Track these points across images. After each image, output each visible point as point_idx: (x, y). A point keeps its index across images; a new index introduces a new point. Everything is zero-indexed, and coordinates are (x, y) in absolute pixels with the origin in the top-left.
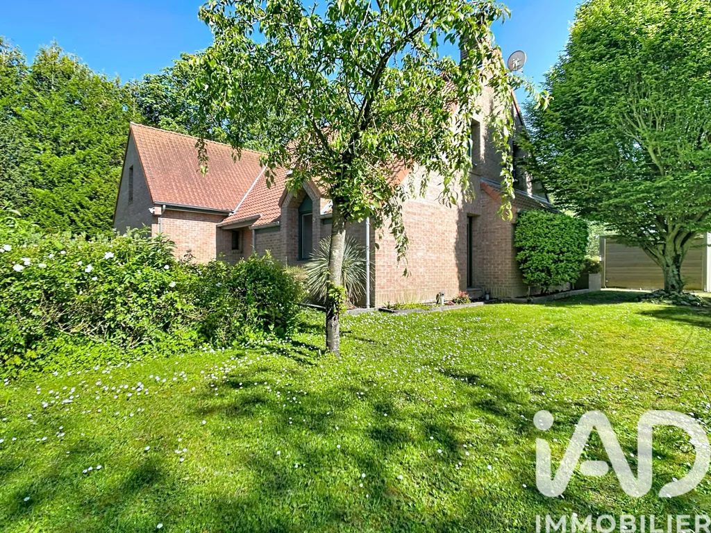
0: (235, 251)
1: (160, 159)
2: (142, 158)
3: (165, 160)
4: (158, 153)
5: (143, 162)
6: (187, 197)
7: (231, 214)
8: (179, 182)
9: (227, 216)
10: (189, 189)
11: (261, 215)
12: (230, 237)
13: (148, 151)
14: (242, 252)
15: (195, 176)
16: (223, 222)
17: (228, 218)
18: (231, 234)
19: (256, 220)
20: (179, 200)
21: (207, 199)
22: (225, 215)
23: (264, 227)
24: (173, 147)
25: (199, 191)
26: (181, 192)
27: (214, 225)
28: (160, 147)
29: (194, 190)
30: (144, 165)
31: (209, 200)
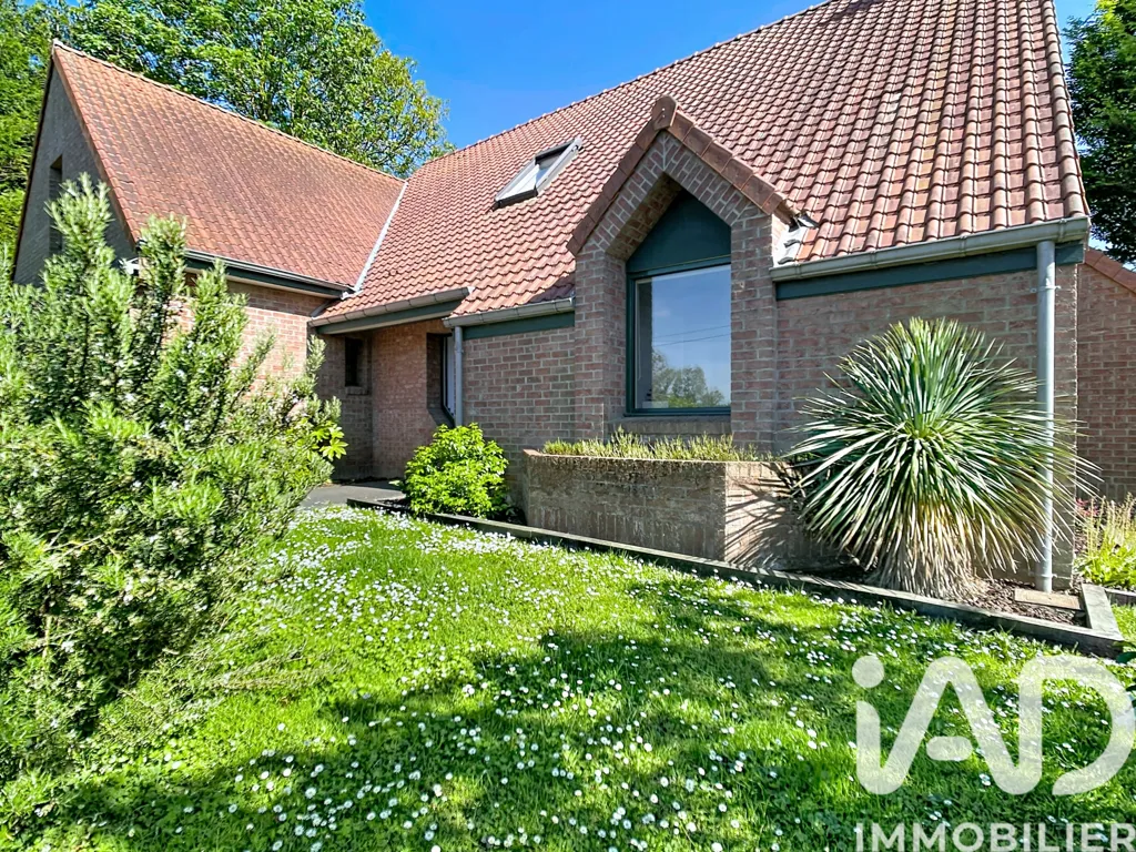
0: (353, 389)
1: (145, 140)
2: (91, 127)
3: (158, 144)
4: (137, 125)
5: (95, 136)
6: (233, 241)
7: (345, 295)
8: (205, 201)
9: (338, 300)
10: (235, 224)
11: (471, 289)
12: (342, 355)
13: (108, 114)
14: (369, 392)
15: (246, 196)
16: (326, 314)
17: (341, 304)
18: (341, 345)
19: (456, 302)
20: (210, 245)
21: (283, 251)
22: (329, 295)
23: (499, 318)
24: (178, 121)
25: (261, 231)
26: (214, 227)
27: (302, 322)
28: (142, 114)
29: (249, 227)
30: (98, 144)
31: (290, 255)
